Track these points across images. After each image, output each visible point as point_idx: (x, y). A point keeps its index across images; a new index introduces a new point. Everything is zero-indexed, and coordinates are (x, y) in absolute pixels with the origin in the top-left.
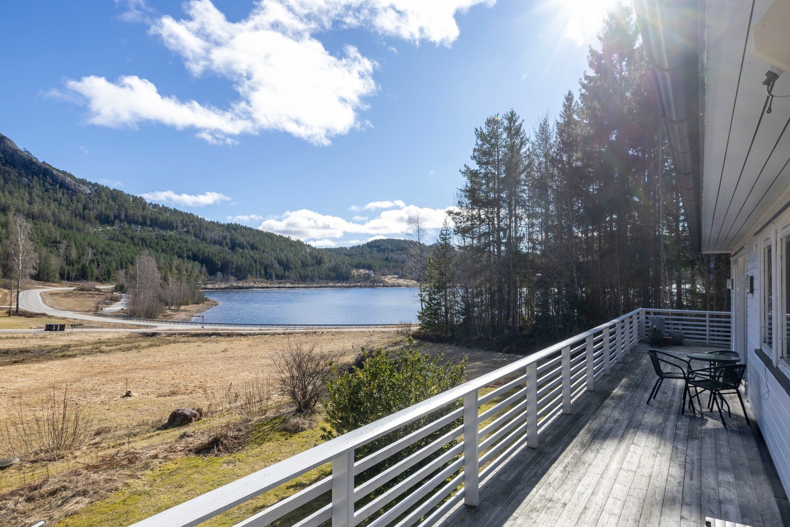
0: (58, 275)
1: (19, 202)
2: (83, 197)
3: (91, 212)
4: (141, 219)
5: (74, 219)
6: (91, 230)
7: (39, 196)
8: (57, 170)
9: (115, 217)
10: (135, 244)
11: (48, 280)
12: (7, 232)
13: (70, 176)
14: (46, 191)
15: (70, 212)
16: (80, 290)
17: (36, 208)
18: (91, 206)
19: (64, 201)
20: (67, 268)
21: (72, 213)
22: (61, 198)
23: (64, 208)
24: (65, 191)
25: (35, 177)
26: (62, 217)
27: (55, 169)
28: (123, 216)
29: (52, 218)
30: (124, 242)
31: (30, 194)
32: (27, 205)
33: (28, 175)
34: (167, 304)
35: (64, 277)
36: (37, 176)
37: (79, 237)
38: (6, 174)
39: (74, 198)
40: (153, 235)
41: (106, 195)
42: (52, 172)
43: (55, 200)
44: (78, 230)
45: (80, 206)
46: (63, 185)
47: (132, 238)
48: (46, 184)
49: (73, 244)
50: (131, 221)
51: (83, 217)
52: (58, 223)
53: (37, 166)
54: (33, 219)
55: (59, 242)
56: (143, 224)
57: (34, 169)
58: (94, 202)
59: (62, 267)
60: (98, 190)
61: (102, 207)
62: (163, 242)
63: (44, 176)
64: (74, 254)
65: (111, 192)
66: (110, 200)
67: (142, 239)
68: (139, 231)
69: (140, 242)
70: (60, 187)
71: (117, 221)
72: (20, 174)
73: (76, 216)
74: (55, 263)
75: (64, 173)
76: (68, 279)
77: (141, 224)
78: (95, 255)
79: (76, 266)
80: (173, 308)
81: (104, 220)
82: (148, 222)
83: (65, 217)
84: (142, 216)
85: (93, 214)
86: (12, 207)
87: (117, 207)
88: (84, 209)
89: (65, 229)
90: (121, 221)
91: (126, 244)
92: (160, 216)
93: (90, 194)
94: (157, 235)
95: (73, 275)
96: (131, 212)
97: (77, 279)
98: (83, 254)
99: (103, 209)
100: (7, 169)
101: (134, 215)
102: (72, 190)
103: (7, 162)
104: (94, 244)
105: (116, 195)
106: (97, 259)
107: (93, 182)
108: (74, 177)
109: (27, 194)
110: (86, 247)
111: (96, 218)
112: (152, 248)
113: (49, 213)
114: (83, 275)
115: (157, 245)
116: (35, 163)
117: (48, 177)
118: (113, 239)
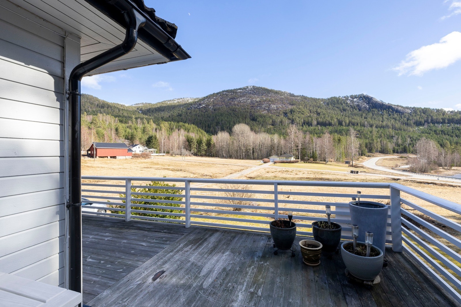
0: (392, 151)
1: (377, 122)
2: (407, 115)
3: (411, 121)
4: (441, 121)
5: (402, 126)
6: (411, 130)
7: (386, 118)
8: (395, 105)
9: (425, 122)
10: (437, 134)
11: (387, 153)
12: (372, 134)
13: (401, 106)
14: (389, 115)
15: (400, 122)
16: (400, 158)
17: (384, 123)
18: (411, 118)
19: (398, 118)
20: (396, 148)
21: (401, 123)
22: (396, 117)
23: (397, 122)
24: (398, 114)
25: (385, 110)
26: (397, 126)
27: (393, 105)
28: (430, 121)
29: (391, 127)
30: (430, 134)
31: (382, 118)
32: (381, 123)
33: (382, 110)
35: (395, 151)
36: (386, 110)
37: (404, 133)
38: (373, 112)
39: (403, 116)
40: (450, 128)
41: (420, 112)
42: (392, 107)
43: (394, 118)
44: (404, 130)
45: (405, 119)
46: (397, 111)
47: (435, 131)
48: (390, 112)
49: (400, 137)
50: (434, 122)
51: (407, 124)
52: (394, 128)
53: (385, 105)
54: (383, 128)
55: (394, 137)
56: (443, 122)
57: (384, 107)
58: (413, 116)
59: (394, 147)
60: (415, 110)
61: (417, 118)
62: (457, 131)
63: (389, 109)
64: (400, 141)
65: (423, 110)
66: (422, 114)
67: (442, 131)
68: (439, 127)
69: (441, 132)
70: (396, 113)
71: (426, 123)
72: (379, 111)
73: (403, 124)
74: (390, 146)
75: (398, 106)
76: (397, 153)
77: (442, 123)
78: (412, 141)
79: (401, 146)
80: (446, 168)
81: (418, 124)
82: (446, 121)
83: (398, 125)
84: (442, 119)
85: (412, 122)
86: (374, 124)
87: (426, 116)
88: (408, 120)
89: (398, 130)
90: (428, 123)
91: (431, 134)
92: (455, 117)
93: (411, 113)
94: (453, 127)
95: (399, 151)
96: (435, 118)
97: (401, 152)
98: (406, 141)
99: (418, 119)
100: (373, 109)
101: (437, 119)
102: (402, 112)
103: (373, 107)
104: (411, 136)
105: (425, 111)
106: (413, 143)
107: (412, 107)
108: (403, 107)
109: (381, 118)
110: (407, 138)
111: (414, 123)
112: (448, 135)
113: (390, 124)
114: (405, 151)
115: (452, 133)
116: (384, 105)
117: (390, 109)
118: (423, 133)
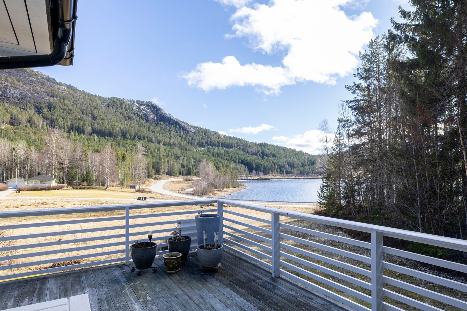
0: (178, 173)
1: (165, 138)
2: (192, 134)
3: (195, 141)
4: (217, 143)
5: (187, 145)
6: (195, 150)
7: (174, 135)
8: (181, 122)
9: (206, 143)
10: (214, 156)
11: (174, 175)
12: (159, 152)
13: (187, 124)
14: (177, 132)
15: (186, 141)
16: (186, 180)
17: (172, 141)
18: (195, 138)
19: (184, 137)
20: (182, 169)
21: (187, 142)
22: (182, 135)
23: (183, 140)
24: (184, 131)
25: (172, 126)
26: (183, 145)
27: (180, 121)
28: (209, 142)
29: (178, 146)
30: (209, 156)
31: (170, 134)
32: (168, 140)
33: (169, 125)
34: (216, 188)
35: (181, 173)
36: (173, 125)
37: (189, 153)
38: (161, 126)
39: (188, 134)
40: (223, 151)
41: (202, 132)
42: (179, 123)
43: (180, 136)
44: (189, 150)
45: (190, 138)
46: (184, 129)
47: (213, 153)
48: (177, 129)
49: (185, 157)
50: (213, 144)
51: (192, 144)
52: (180, 147)
53: (173, 120)
54: (171, 146)
55: (180, 157)
56: (218, 146)
57: (172, 122)
58: (196, 136)
59: (180, 169)
60: (198, 129)
61: (200, 138)
62: (227, 155)
63: (176, 125)
64: (185, 162)
65: (204, 131)
66: (204, 134)
67: (217, 154)
68: (216, 150)
69: (216, 155)
70: (182, 130)
71: (206, 145)
72: (166, 125)
73: (188, 143)
74: (177, 167)
75: (184, 122)
76: (183, 175)
77: (217, 146)
78: (195, 162)
79: (186, 168)
80: (220, 189)
81: (201, 145)
82: (221, 145)
83: (184, 144)
84: (218, 142)
85: (195, 142)
86: (162, 141)
87: (206, 138)
88: (192, 140)
89: (183, 150)
90: (208, 145)
91: (210, 156)
92: (226, 141)
93: (195, 132)
94: (224, 151)
95: (185, 172)
96: (213, 140)
97: (186, 174)
98: (190, 162)
99: (200, 139)
100: (162, 123)
101: (214, 141)
102: (187, 131)
103: (161, 120)
104: (195, 157)
105: (206, 132)
106: (196, 165)
107: (196, 126)
108: (188, 124)
109: (169, 134)
110: (191, 159)
111: (197, 144)
112: (222, 158)
113: (177, 142)
114: (189, 173)
115: (224, 156)
116: (172, 119)
117: (177, 125)
118: (203, 154)
